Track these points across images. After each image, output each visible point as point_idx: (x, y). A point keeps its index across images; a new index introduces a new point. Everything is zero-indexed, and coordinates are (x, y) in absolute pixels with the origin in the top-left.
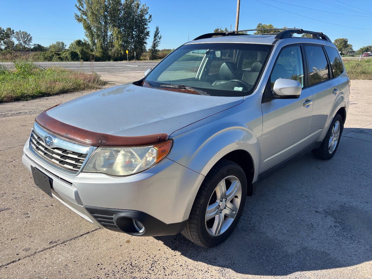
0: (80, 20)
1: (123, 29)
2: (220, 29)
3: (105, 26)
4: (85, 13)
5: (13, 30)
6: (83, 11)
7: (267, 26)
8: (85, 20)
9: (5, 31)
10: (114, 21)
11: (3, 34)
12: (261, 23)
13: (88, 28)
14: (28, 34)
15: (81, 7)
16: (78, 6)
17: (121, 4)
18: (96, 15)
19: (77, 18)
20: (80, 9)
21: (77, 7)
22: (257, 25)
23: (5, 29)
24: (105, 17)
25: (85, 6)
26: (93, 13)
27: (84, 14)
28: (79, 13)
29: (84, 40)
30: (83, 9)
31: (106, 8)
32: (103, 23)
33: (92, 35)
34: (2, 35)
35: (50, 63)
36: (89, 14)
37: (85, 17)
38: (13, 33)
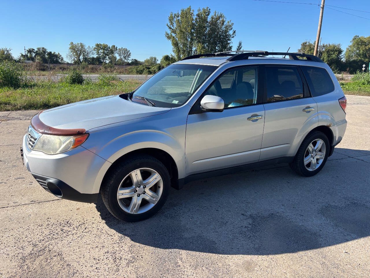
0: (169, 38)
1: (207, 45)
2: (308, 42)
3: (191, 42)
4: (174, 32)
5: (117, 47)
6: (173, 30)
7: (365, 38)
8: (174, 37)
9: (111, 48)
10: (199, 37)
11: (109, 50)
12: (357, 35)
13: (176, 44)
14: (128, 51)
15: (171, 26)
16: (169, 25)
17: (207, 22)
18: (184, 33)
19: (167, 36)
20: (170, 28)
21: (168, 26)
22: (353, 37)
23: (110, 46)
24: (192, 34)
25: (175, 26)
26: (181, 31)
27: (173, 32)
28: (169, 31)
29: (172, 55)
30: (173, 28)
31: (193, 26)
32: (190, 39)
33: (178, 51)
34: (108, 51)
35: (140, 76)
36: (178, 31)
37: (174, 35)
38: (117, 50)
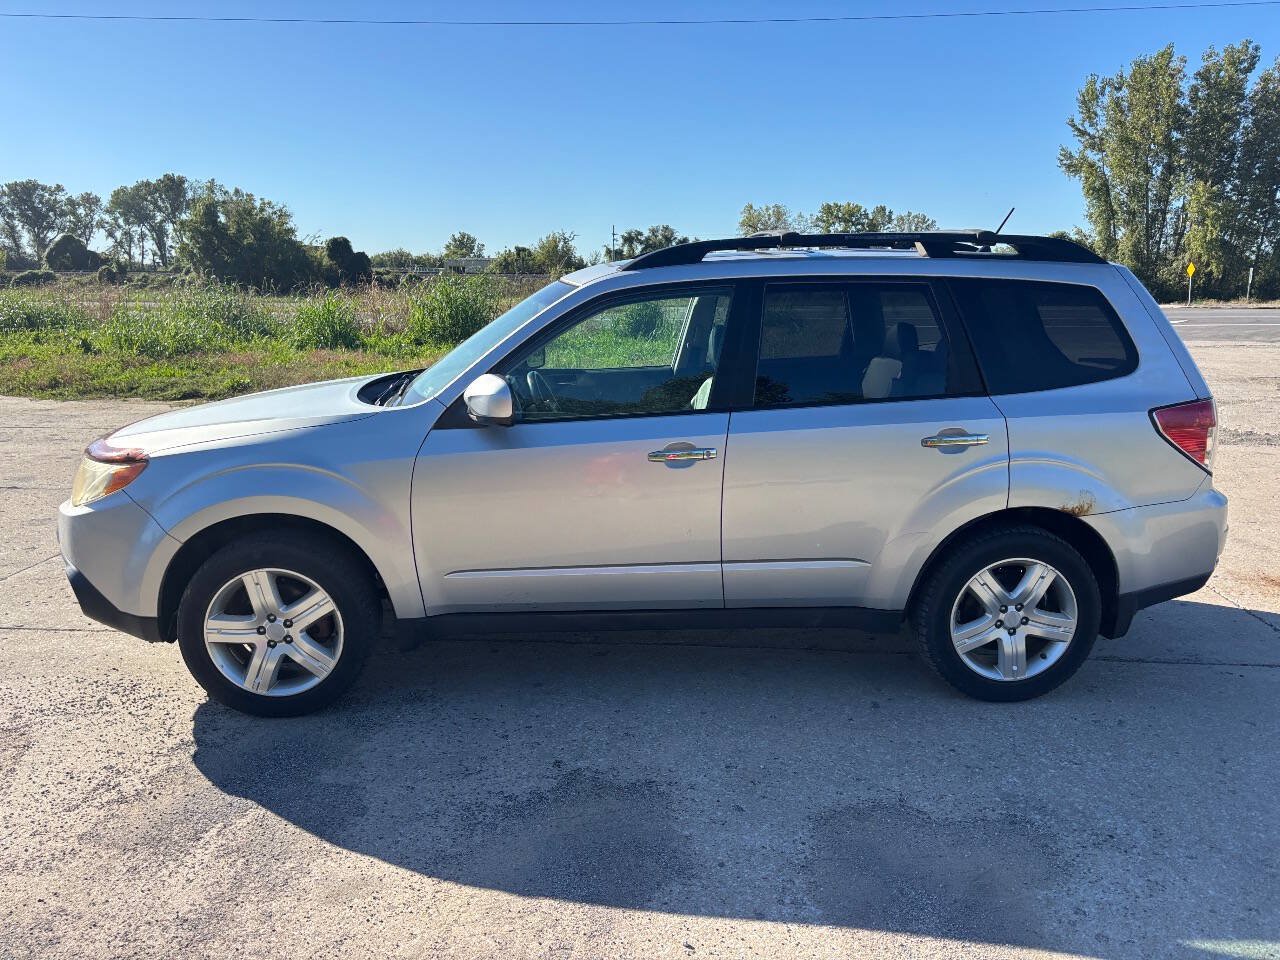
0: (1073, 168)
1: (1235, 186)
3: (1164, 180)
4: (1097, 144)
5: (891, 212)
6: (1093, 137)
8: (1091, 165)
9: (871, 217)
10: (1202, 159)
11: (863, 224)
13: (1100, 191)
14: (930, 222)
15: (1087, 124)
16: (1077, 122)
17: (1241, 97)
18: (1136, 147)
19: (1065, 162)
20: (1083, 133)
21: (1074, 126)
23: (870, 212)
24: (1170, 147)
25: (1103, 124)
26: (1125, 140)
27: (1092, 146)
28: (1076, 146)
29: (1079, 232)
30: (1091, 131)
31: (1177, 119)
32: (1160, 169)
33: (1109, 215)
34: (859, 227)
36: (1112, 143)
37: (1093, 156)
38: (890, 220)
